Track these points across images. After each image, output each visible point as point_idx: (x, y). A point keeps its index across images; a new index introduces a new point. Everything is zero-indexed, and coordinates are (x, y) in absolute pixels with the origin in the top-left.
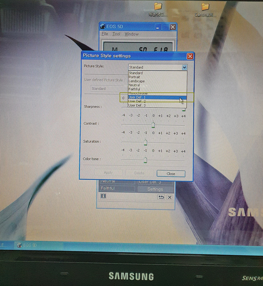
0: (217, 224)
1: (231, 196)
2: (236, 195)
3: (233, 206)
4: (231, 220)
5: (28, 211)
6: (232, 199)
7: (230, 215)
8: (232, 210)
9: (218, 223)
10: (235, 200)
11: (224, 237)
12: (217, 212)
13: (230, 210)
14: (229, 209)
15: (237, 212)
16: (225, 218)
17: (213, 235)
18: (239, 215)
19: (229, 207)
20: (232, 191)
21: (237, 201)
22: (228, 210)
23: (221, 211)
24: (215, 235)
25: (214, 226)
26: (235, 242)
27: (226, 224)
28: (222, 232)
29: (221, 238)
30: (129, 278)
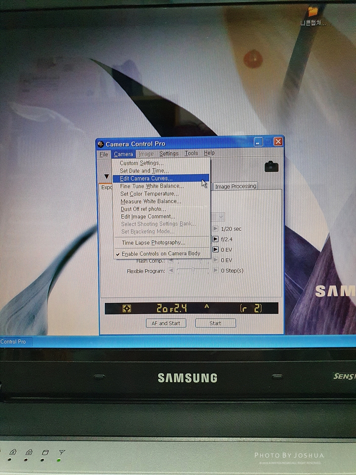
0: (300, 308)
1: (318, 270)
2: (326, 267)
3: (322, 283)
4: (320, 301)
5: (48, 297)
6: (320, 275)
7: (318, 295)
8: (321, 288)
9: (301, 306)
10: (325, 275)
11: (309, 323)
12: (301, 292)
13: (318, 288)
14: (317, 287)
15: (327, 290)
16: (311, 300)
17: (295, 323)
18: (330, 295)
19: (316, 283)
20: (320, 264)
21: (327, 276)
22: (315, 288)
23: (305, 290)
24: (298, 321)
25: (296, 310)
26: (324, 330)
27: (313, 308)
28: (308, 318)
29: (306, 326)
30: (184, 380)
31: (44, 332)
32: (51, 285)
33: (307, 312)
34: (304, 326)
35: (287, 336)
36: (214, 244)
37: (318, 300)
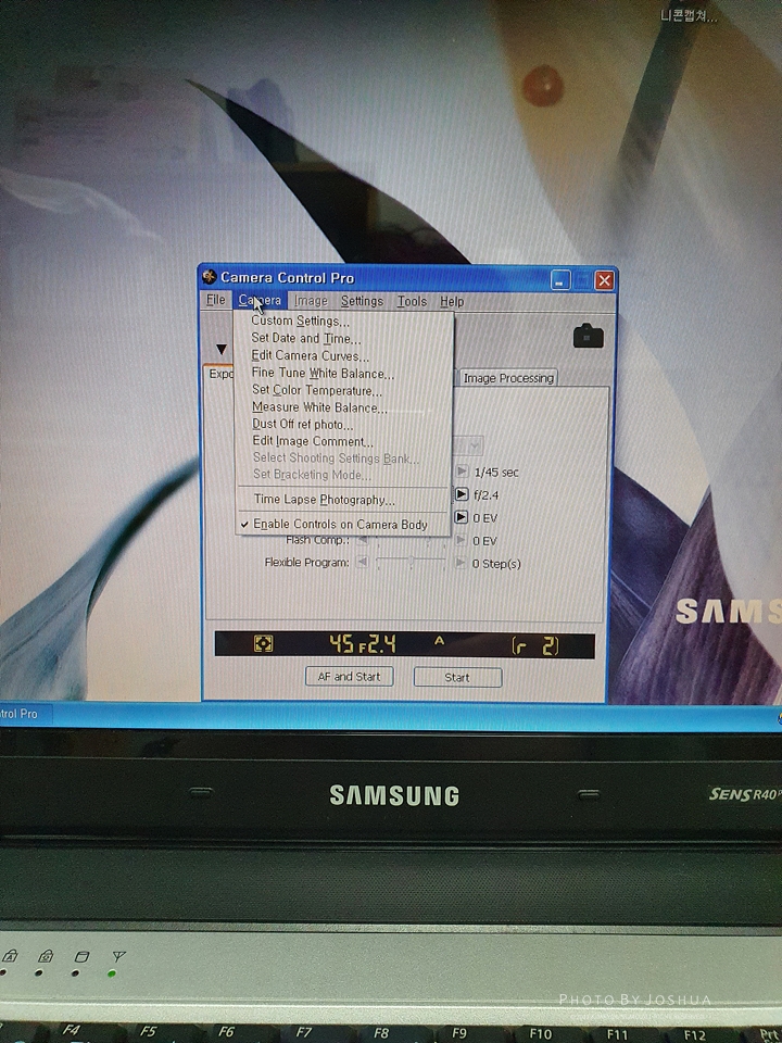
0: (642, 647)
1: (684, 565)
2: (701, 560)
3: (690, 593)
4: (684, 634)
5: (88, 616)
6: (688, 576)
7: (681, 619)
8: (687, 605)
9: (645, 643)
10: (697, 576)
11: (662, 683)
12: (645, 612)
13: (681, 605)
14: (679, 603)
15: (700, 610)
16: (666, 629)
17: (631, 678)
18: (706, 619)
19: (677, 595)
20: (688, 552)
21: (701, 580)
22: (675, 604)
23: (655, 608)
24: (637, 676)
25: (633, 652)
26: (692, 696)
27: (669, 646)
28: (658, 668)
29: (654, 686)
30: (388, 801)
31: (77, 693)
32: (94, 590)
33: (657, 657)
34: (650, 687)
35: (612, 707)
36: (459, 505)
37: (681, 631)
